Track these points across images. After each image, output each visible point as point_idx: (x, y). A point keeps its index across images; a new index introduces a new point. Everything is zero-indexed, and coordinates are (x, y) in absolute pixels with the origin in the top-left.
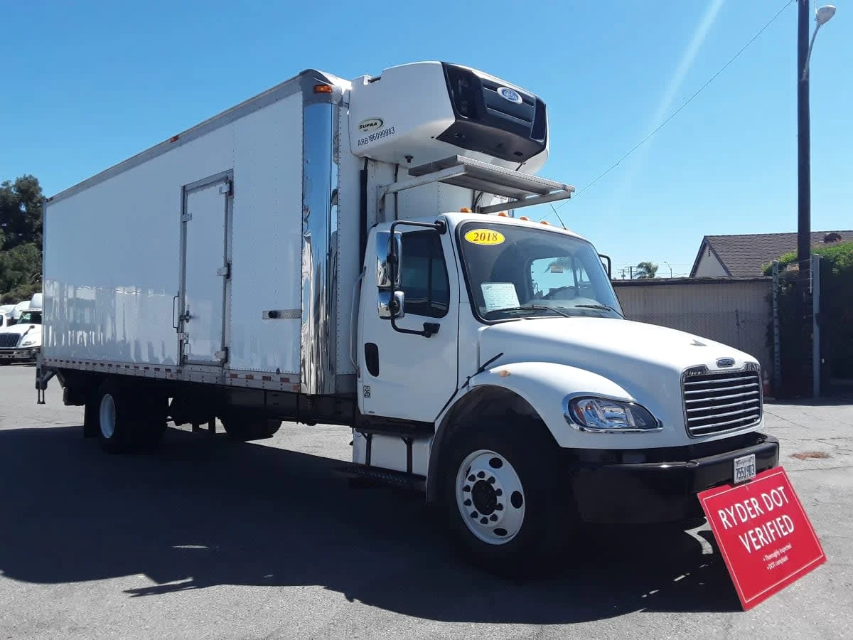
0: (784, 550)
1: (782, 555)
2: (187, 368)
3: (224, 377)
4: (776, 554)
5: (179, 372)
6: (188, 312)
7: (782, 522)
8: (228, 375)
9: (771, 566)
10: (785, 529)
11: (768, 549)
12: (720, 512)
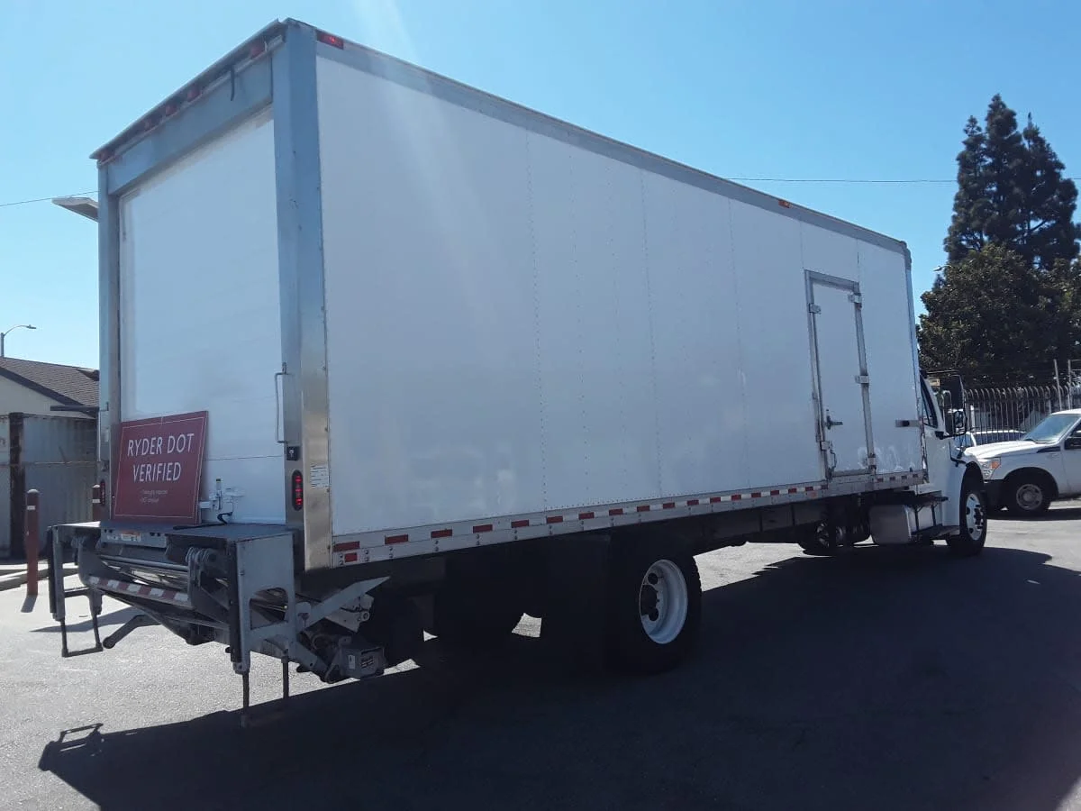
0: (159, 492)
1: (156, 496)
2: (835, 480)
3: (871, 483)
4: (152, 492)
5: (824, 487)
6: (828, 418)
7: (172, 468)
8: (875, 481)
9: (143, 500)
10: (171, 476)
11: (148, 485)
12: (131, 441)
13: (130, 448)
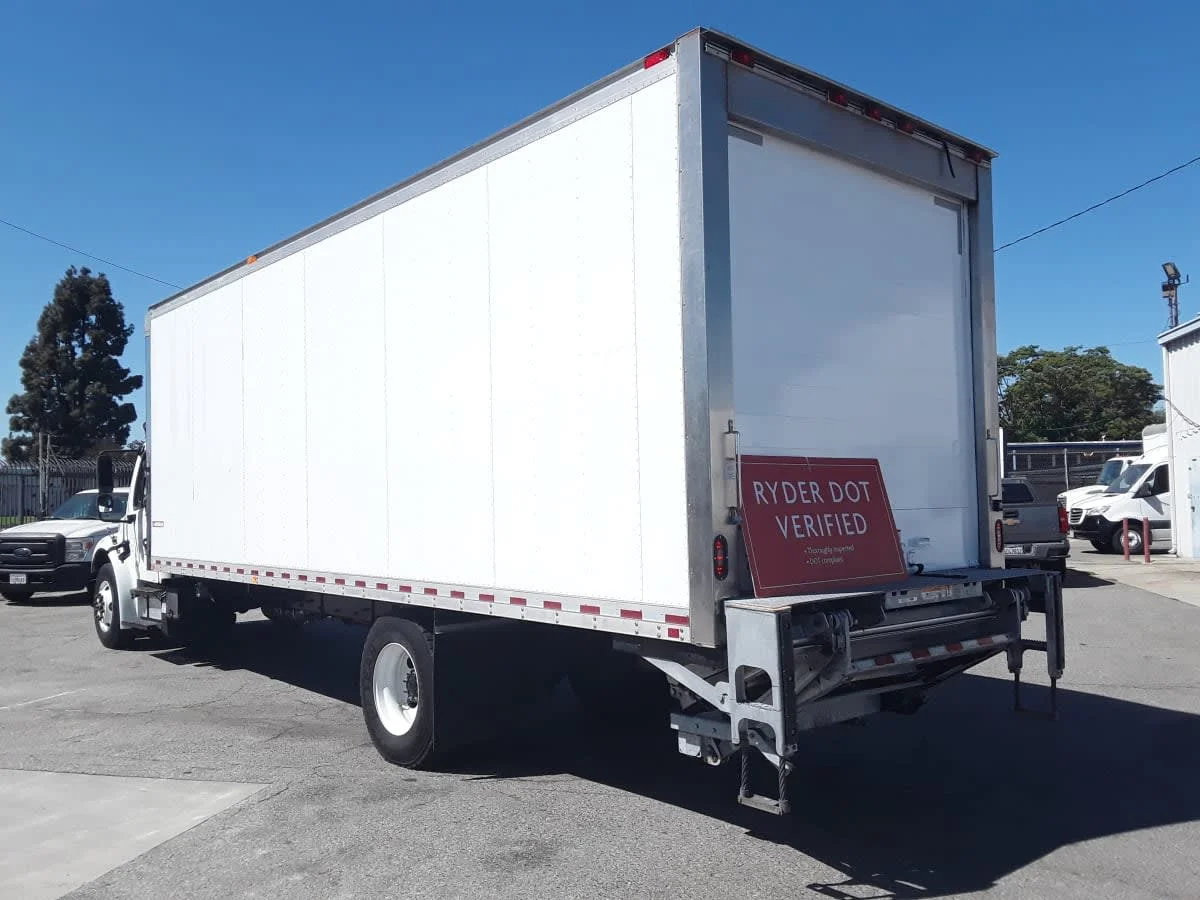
13: (759, 493)
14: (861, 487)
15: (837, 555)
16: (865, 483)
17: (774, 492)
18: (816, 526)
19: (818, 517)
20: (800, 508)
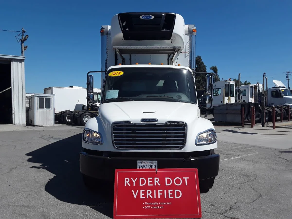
12: (126, 179)
14: (184, 180)
15: (161, 205)
16: (186, 178)
17: (134, 182)
18: (153, 195)
19: (155, 191)
20: (146, 187)
